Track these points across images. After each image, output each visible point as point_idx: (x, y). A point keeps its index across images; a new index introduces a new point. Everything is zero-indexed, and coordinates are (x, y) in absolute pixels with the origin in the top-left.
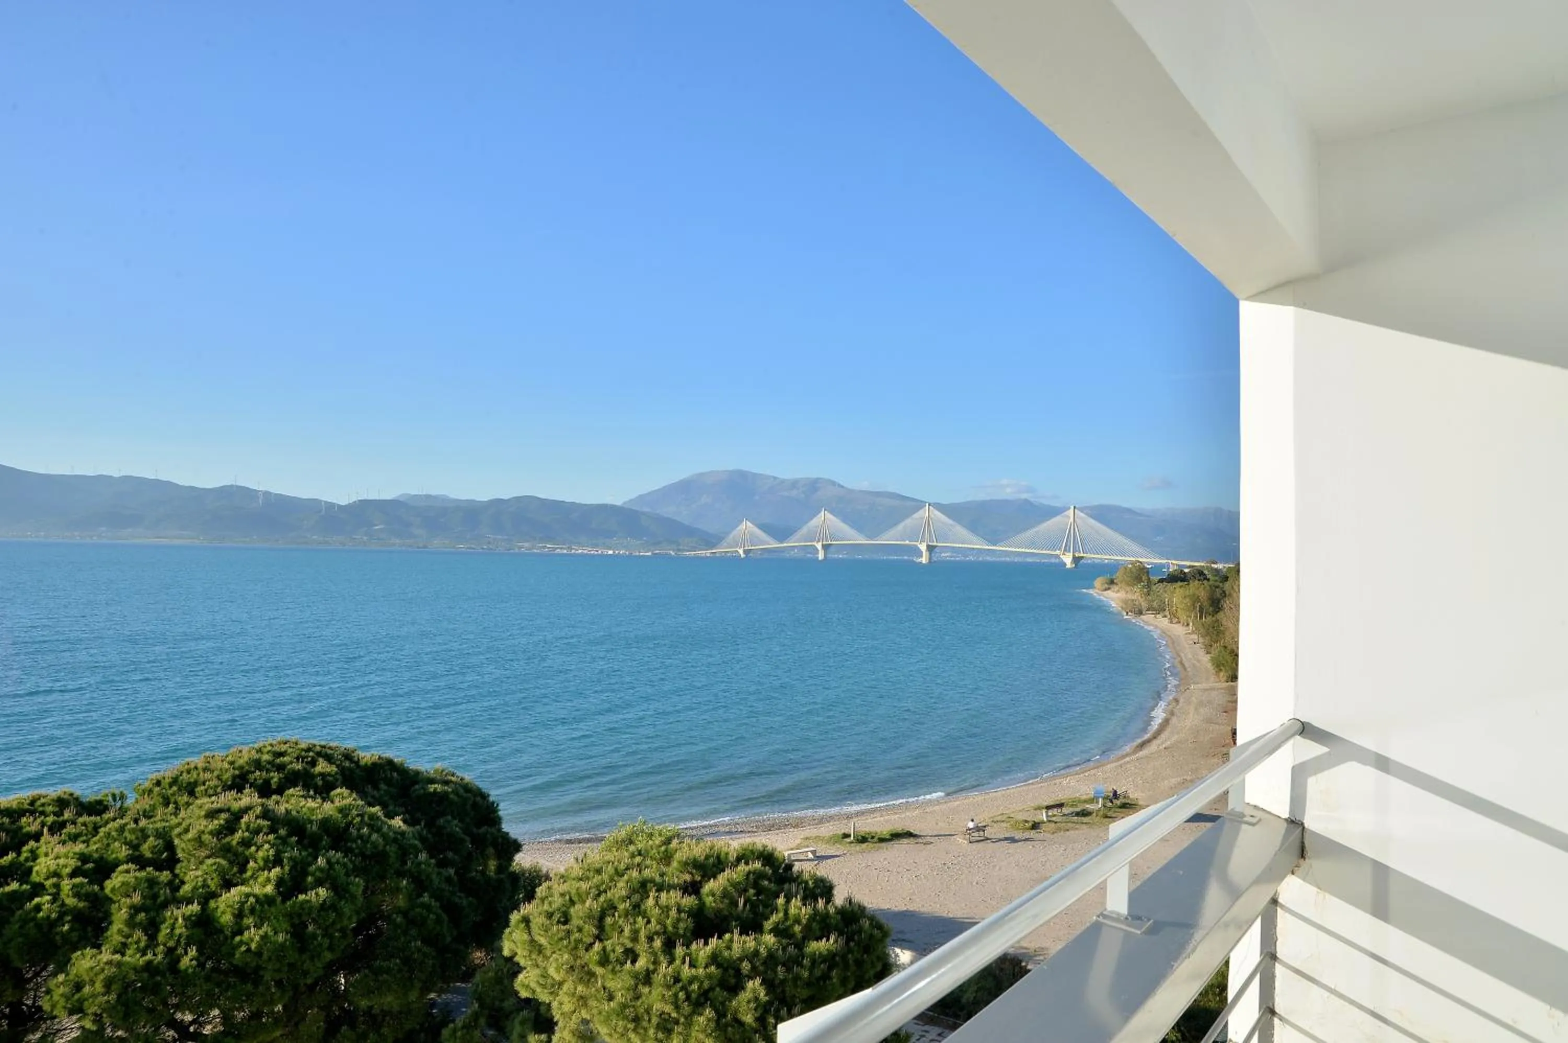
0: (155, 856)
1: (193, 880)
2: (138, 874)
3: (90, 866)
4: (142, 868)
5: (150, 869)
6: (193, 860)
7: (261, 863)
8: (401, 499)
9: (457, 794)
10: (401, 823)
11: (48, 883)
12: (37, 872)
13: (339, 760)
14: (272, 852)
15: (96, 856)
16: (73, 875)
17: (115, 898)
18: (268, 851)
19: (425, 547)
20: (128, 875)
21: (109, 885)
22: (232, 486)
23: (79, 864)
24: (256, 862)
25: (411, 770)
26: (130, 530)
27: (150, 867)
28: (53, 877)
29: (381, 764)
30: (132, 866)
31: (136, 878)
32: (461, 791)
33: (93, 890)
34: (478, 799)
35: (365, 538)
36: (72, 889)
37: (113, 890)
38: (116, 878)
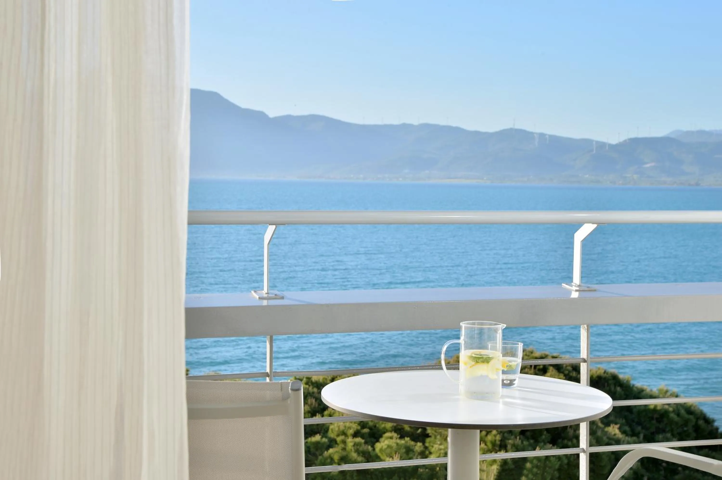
0: (412, 430)
1: (437, 452)
2: (398, 441)
3: (366, 430)
4: (402, 437)
5: (407, 439)
6: (438, 437)
7: (490, 446)
8: (673, 136)
9: (678, 415)
10: (617, 431)
11: (339, 439)
12: (332, 430)
13: (567, 370)
14: (498, 438)
15: (371, 424)
16: (355, 435)
17: (382, 457)
18: (495, 436)
19: (697, 184)
20: (391, 440)
21: (378, 446)
22: (511, 129)
23: (359, 428)
24: (486, 445)
25: (637, 388)
26: (427, 172)
27: (407, 437)
28: (342, 435)
29: (605, 378)
30: (395, 435)
31: (397, 444)
32: (683, 412)
33: (368, 449)
34: (701, 422)
35: (635, 176)
36: (354, 446)
37: (381, 450)
38: (384, 442)
